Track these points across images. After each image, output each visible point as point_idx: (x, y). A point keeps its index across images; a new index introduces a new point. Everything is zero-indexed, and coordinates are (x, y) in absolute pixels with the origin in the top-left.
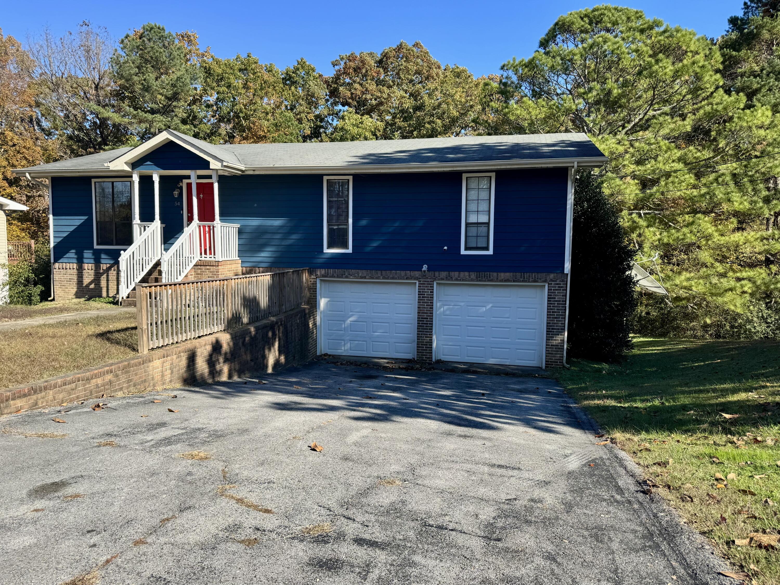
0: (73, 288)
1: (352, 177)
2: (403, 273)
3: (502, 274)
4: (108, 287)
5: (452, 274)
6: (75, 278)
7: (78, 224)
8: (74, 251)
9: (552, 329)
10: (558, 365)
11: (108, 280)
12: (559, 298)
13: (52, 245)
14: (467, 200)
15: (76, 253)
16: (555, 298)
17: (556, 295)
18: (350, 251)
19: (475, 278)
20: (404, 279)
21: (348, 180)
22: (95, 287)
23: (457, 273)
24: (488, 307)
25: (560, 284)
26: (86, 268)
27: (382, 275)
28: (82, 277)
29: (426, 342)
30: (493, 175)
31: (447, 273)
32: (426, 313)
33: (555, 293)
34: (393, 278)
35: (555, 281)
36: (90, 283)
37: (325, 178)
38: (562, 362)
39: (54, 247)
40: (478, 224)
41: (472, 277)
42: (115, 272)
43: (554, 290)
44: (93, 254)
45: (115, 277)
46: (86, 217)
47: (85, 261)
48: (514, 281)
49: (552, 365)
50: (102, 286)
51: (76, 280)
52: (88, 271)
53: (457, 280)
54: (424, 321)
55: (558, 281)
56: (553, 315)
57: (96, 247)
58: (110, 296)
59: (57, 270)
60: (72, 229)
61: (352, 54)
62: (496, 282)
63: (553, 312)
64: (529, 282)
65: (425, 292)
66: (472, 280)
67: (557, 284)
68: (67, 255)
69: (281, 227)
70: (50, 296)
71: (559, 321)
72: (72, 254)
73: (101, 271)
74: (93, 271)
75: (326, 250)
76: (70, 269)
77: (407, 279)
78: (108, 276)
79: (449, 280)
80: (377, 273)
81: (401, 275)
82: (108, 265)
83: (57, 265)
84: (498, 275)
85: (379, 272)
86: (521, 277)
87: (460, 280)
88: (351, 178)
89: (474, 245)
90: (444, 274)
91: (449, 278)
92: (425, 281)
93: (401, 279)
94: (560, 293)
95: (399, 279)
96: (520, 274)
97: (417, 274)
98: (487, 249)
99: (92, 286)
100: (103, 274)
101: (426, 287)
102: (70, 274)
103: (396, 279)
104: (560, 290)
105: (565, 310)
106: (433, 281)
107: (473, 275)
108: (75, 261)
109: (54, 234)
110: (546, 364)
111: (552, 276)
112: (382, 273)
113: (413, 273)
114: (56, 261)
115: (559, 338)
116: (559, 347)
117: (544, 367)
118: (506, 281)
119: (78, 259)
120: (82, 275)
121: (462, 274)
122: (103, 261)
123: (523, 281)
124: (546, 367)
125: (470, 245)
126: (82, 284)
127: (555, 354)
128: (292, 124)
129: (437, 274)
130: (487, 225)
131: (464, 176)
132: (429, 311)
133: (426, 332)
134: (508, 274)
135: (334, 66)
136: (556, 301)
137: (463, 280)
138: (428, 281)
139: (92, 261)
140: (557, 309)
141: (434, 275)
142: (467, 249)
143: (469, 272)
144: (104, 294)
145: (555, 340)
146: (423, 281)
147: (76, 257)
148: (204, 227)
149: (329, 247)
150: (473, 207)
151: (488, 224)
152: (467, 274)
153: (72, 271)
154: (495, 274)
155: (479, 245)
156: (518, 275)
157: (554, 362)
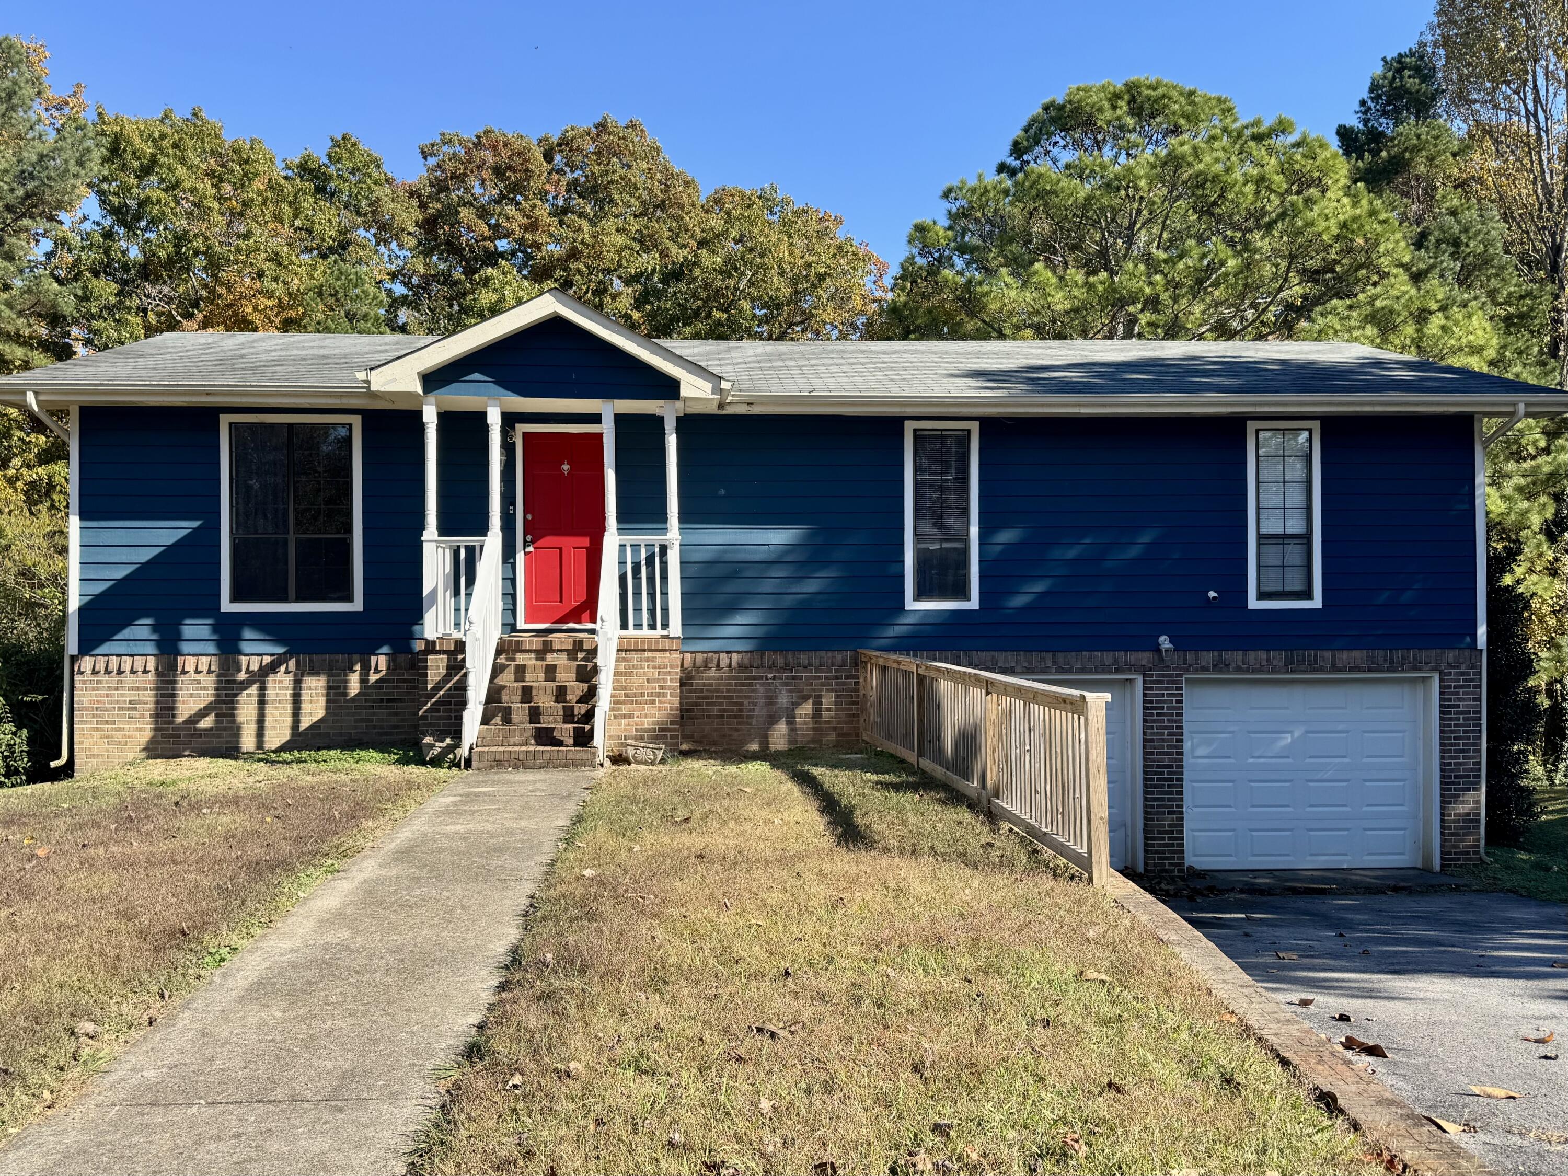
0: (141, 730)
1: (977, 423)
2: (1107, 657)
3: (1344, 655)
4: (261, 722)
5: (1228, 655)
6: (149, 698)
7: (170, 542)
8: (149, 621)
9: (1456, 777)
10: (1470, 859)
11: (262, 702)
12: (1467, 706)
13: (74, 604)
14: (1258, 482)
15: (155, 628)
16: (1458, 706)
17: (1459, 700)
18: (973, 604)
19: (1281, 664)
20: (1110, 672)
21: (969, 431)
22: (217, 722)
23: (1241, 653)
24: (1296, 735)
25: (1468, 674)
26: (190, 667)
27: (1054, 662)
28: (173, 695)
29: (1170, 826)
30: (1316, 425)
31: (1216, 653)
32: (1168, 754)
33: (1458, 693)
34: (1083, 670)
35: (1458, 667)
36: (203, 713)
37: (909, 426)
38: (1478, 853)
39: (81, 610)
40: (1283, 539)
41: (1275, 662)
42: (290, 677)
43: (1455, 687)
44: (216, 629)
45: (289, 692)
46: (195, 524)
47: (185, 647)
48: (1370, 670)
49: (1459, 859)
50: (239, 719)
51: (151, 706)
52: (198, 677)
53: (1239, 670)
54: (1162, 773)
55: (1463, 666)
56: (1456, 745)
57: (227, 606)
58: (267, 746)
59: (88, 677)
60: (145, 555)
61: (486, 132)
62: (1330, 672)
63: (1455, 738)
64: (1403, 670)
65: (1165, 702)
66: (1274, 670)
67: (1462, 674)
68: (126, 633)
69: (791, 548)
70: (58, 756)
71: (1469, 758)
72: (142, 629)
73: (242, 676)
74: (213, 678)
75: (912, 604)
76: (133, 672)
77: (1118, 671)
78: (263, 689)
79: (1221, 671)
80: (1043, 659)
81: (1102, 660)
82: (267, 660)
83: (87, 663)
84: (1333, 656)
85: (1048, 656)
86: (1386, 660)
87: (1247, 671)
88: (974, 427)
89: (1278, 588)
90: (1208, 657)
91: (1218, 666)
92: (1163, 676)
93: (1103, 671)
94: (1468, 693)
95: (1097, 672)
96: (1381, 653)
97: (1144, 657)
98: (1307, 594)
99: (207, 722)
100: (245, 685)
101: (1167, 689)
102: (132, 689)
103: (1090, 672)
104: (1469, 687)
105: (1480, 731)
106: (1181, 676)
107: (1278, 658)
108: (150, 648)
109: (82, 571)
110: (1442, 859)
111: (1451, 656)
112: (1054, 657)
113: (1131, 657)
114: (86, 647)
115: (1470, 796)
116: (1470, 821)
117: (1437, 868)
118: (1352, 670)
119: (159, 644)
120: (174, 689)
121: (1252, 655)
122: (246, 647)
123: (1389, 670)
124: (1442, 866)
125: (1265, 589)
126: (174, 716)
127: (1464, 834)
128: (363, 292)
129: (1191, 656)
130: (1305, 541)
131: (1251, 426)
132: (1176, 747)
133: (1169, 800)
134: (1357, 654)
135: (425, 158)
136: (1462, 713)
137: (1255, 671)
138: (1170, 676)
139: (211, 648)
140: (1464, 732)
141: (1185, 660)
142: (1261, 596)
143: (1268, 650)
144: (248, 742)
145: (1463, 802)
146: (1158, 676)
147: (154, 637)
148: (636, 547)
149: (919, 596)
150: (1272, 497)
151: (1306, 538)
152: (1263, 655)
153: (141, 677)
154: (1328, 654)
155: (1287, 589)
156: (1379, 654)
157: (1462, 853)
